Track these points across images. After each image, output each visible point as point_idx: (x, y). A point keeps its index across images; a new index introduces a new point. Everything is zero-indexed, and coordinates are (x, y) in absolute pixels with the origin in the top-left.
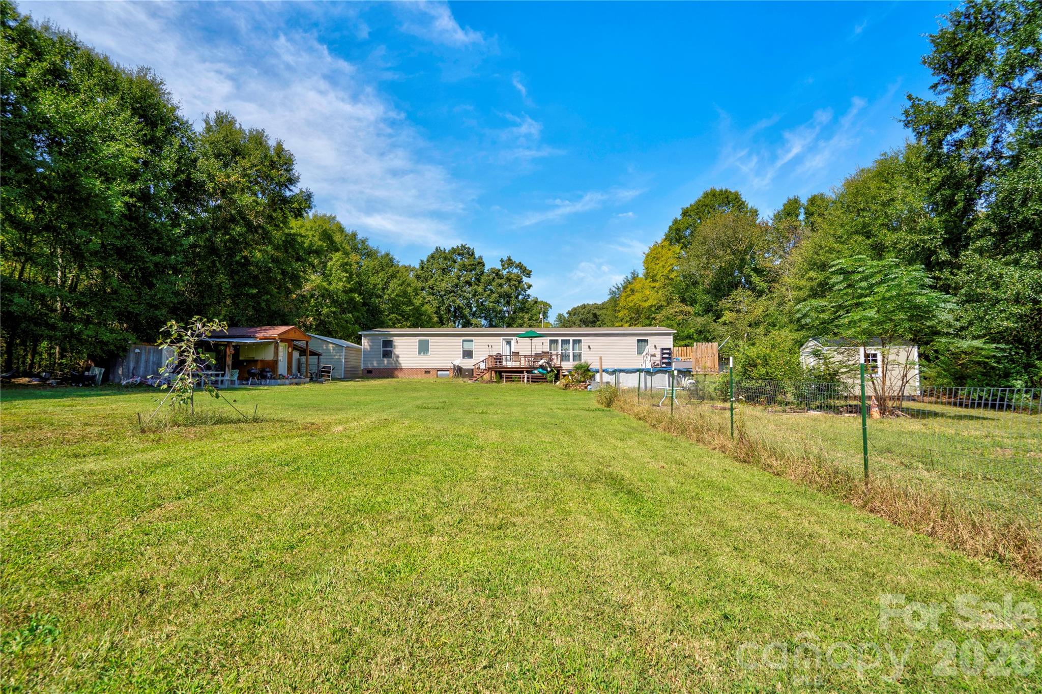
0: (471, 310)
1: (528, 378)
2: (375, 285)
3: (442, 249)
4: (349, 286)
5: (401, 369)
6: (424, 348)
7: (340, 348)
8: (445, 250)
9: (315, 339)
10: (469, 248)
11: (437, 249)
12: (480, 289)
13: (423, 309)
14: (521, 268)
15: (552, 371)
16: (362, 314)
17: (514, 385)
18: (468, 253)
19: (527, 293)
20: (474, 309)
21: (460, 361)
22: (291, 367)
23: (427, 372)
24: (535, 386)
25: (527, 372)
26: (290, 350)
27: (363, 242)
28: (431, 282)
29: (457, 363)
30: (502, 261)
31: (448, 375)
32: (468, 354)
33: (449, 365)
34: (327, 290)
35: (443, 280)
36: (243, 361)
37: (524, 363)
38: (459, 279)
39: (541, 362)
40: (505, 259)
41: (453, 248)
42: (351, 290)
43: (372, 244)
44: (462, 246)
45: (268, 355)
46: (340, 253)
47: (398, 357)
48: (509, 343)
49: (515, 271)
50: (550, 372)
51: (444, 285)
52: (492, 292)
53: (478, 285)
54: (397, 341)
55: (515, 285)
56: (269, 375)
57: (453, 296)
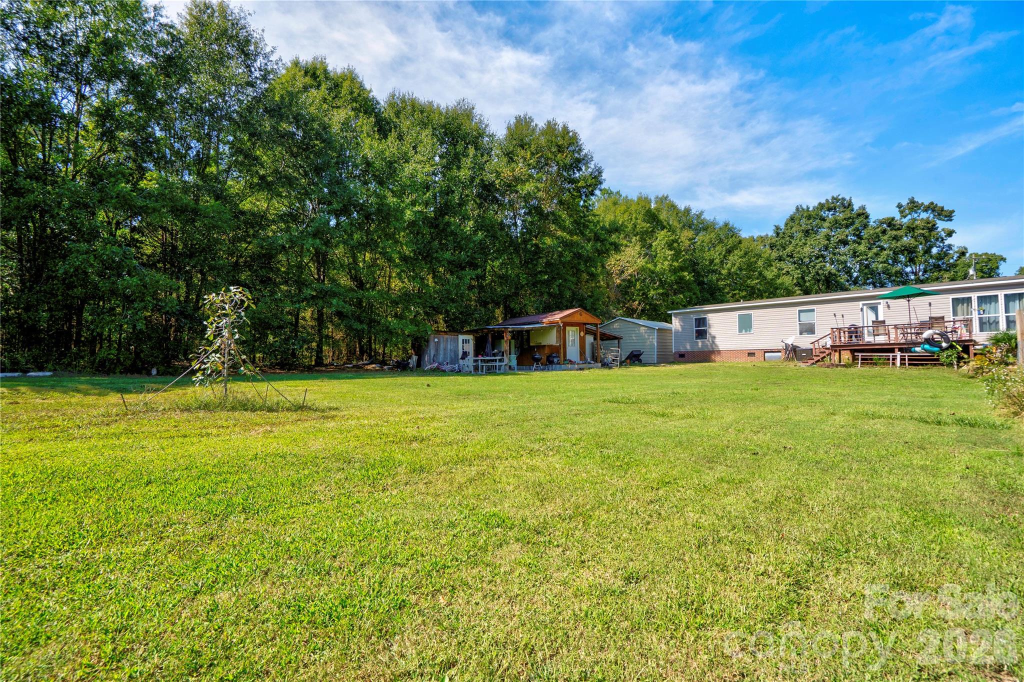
0: (851, 276)
1: (903, 359)
2: (712, 262)
3: (805, 207)
4: (676, 264)
5: (719, 352)
6: (745, 325)
7: (652, 330)
8: (808, 208)
9: (627, 323)
10: (844, 199)
11: (797, 209)
12: (862, 248)
13: (779, 281)
14: (933, 211)
15: (951, 347)
16: (694, 294)
17: (877, 369)
18: (843, 204)
19: (947, 242)
20: (855, 275)
21: (795, 339)
22: (584, 353)
23: (751, 354)
24: (915, 371)
25: (901, 350)
26: (582, 334)
27: (699, 216)
28: (789, 249)
29: (790, 341)
30: (899, 206)
31: (780, 358)
32: (808, 329)
33: (781, 346)
34: (653, 272)
35: (805, 244)
36: (534, 347)
37: (895, 337)
38: (828, 240)
39: (927, 334)
40: (905, 202)
41: (820, 204)
42: (682, 269)
43: (708, 217)
44: (833, 198)
45: (552, 339)
46: (665, 230)
47: (714, 337)
48: (874, 309)
49: (924, 215)
50: (947, 349)
51: (807, 249)
52: (882, 249)
53: (859, 244)
54: (712, 319)
55: (922, 235)
56: (555, 360)
57: (821, 262)
